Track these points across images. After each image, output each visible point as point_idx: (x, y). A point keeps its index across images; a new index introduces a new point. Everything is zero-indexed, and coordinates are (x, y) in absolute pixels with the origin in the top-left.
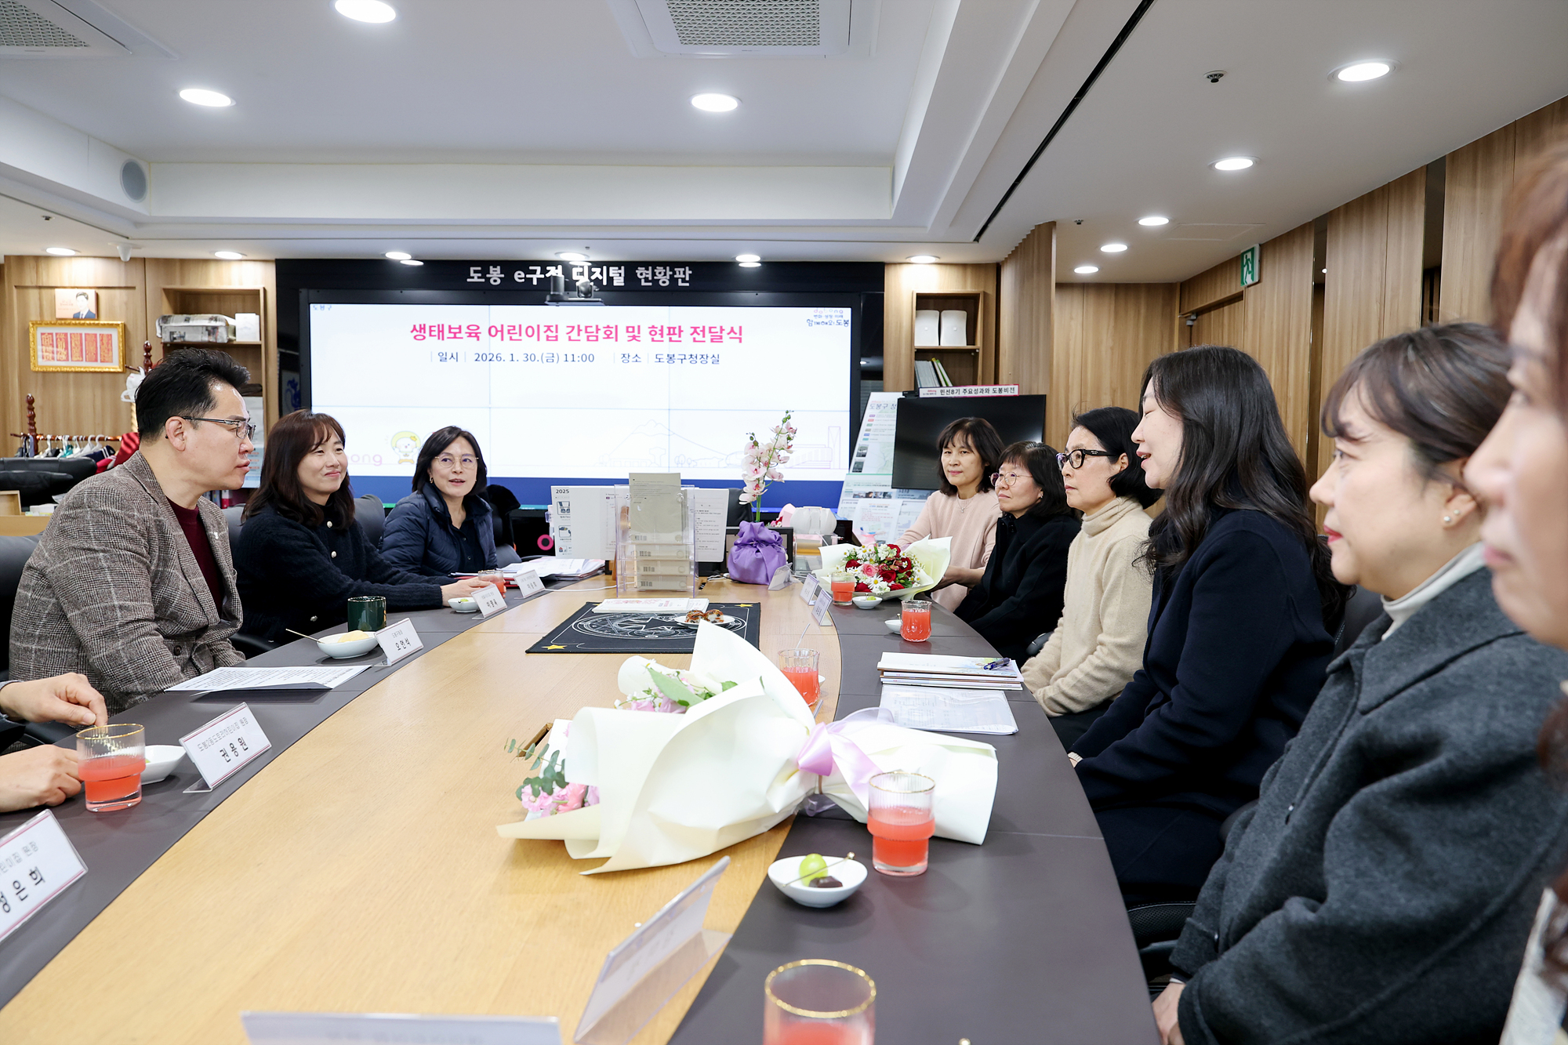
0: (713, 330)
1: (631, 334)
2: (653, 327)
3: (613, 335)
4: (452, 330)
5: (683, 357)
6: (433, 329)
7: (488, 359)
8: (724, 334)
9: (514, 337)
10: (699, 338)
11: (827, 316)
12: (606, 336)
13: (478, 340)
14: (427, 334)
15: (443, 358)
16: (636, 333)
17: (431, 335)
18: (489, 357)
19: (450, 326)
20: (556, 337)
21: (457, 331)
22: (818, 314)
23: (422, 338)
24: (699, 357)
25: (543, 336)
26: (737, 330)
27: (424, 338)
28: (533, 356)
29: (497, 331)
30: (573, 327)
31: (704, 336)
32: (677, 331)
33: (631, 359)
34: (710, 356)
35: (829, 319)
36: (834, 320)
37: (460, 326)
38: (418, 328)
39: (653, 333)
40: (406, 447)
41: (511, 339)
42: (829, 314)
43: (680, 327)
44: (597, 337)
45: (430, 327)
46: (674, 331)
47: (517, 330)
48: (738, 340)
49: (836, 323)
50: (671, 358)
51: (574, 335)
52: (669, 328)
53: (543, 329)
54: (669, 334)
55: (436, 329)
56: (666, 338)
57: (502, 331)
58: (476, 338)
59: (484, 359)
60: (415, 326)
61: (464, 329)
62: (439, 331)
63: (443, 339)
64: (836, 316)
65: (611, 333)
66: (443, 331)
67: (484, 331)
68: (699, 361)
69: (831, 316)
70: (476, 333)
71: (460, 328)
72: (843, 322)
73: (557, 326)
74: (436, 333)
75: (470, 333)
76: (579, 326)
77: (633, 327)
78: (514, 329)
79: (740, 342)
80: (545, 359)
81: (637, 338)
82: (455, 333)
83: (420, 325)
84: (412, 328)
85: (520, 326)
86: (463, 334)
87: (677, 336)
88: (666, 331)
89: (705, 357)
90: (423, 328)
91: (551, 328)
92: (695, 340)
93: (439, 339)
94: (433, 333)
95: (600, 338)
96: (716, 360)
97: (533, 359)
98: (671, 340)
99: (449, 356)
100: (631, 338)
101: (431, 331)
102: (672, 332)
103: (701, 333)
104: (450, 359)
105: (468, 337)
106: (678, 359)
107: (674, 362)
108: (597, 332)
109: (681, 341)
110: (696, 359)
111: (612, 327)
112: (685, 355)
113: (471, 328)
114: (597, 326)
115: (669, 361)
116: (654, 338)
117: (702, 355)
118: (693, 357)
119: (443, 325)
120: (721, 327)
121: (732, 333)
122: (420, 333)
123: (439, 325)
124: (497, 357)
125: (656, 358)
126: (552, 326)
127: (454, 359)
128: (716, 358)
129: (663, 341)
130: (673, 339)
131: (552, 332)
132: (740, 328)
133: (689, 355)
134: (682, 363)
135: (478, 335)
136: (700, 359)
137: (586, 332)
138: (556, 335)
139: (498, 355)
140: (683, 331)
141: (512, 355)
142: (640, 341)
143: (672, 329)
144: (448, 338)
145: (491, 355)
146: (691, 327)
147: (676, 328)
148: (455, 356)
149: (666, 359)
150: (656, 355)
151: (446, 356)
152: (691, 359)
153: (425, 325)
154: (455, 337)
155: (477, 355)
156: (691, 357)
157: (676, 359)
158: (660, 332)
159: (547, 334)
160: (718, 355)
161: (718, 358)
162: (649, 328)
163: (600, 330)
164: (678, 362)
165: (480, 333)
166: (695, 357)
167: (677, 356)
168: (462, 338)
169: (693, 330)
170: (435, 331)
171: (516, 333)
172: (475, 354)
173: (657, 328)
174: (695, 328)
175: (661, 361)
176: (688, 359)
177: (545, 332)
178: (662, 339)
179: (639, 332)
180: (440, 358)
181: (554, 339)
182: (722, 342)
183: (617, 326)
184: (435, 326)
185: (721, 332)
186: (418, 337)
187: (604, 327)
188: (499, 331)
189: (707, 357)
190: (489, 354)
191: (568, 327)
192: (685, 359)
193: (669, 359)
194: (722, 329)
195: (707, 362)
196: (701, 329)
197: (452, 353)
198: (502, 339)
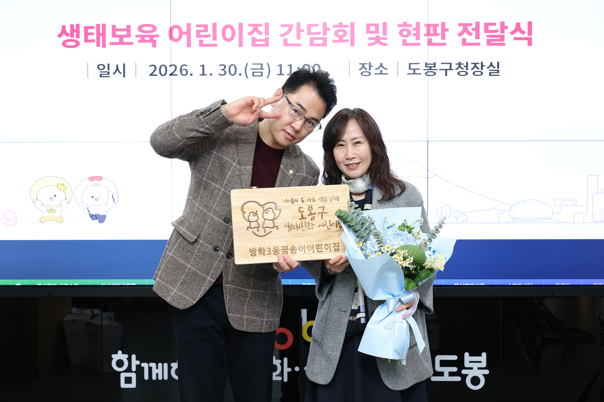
0: (491, 28)
1: (374, 35)
2: (405, 24)
3: (348, 37)
4: (118, 33)
5: (448, 67)
6: (90, 31)
7: (169, 72)
8: (507, 32)
9: (206, 41)
10: (471, 39)
12: (337, 39)
13: (154, 45)
14: (81, 39)
15: (104, 72)
16: (381, 34)
17: (86, 40)
18: (170, 70)
19: (114, 27)
20: (267, 41)
21: (125, 33)
23: (74, 44)
24: (471, 66)
25: (247, 39)
26: (524, 27)
27: (78, 44)
28: (233, 68)
29: (181, 33)
30: (290, 27)
31: (477, 37)
32: (439, 30)
33: (373, 71)
34: (487, 64)
37: (129, 27)
38: (68, 30)
39: (405, 33)
40: (51, 199)
41: (201, 44)
43: (443, 24)
44: (325, 40)
45: (86, 28)
46: (435, 30)
47: (210, 31)
48: (526, 42)
50: (430, 68)
51: (292, 38)
52: (428, 26)
53: (247, 29)
54: (428, 34)
55: (94, 31)
56: (424, 40)
57: (188, 33)
58: (151, 44)
59: (163, 72)
60: (64, 27)
61: (134, 31)
62: (98, 35)
63: (104, 46)
65: (345, 33)
66: (104, 34)
67: (162, 32)
68: (470, 72)
70: (152, 37)
71: (128, 29)
73: (267, 25)
74: (94, 37)
75: (143, 37)
76: (298, 25)
77: (377, 26)
78: (206, 30)
79: (530, 44)
80: (249, 73)
81: (383, 41)
82: (121, 37)
83: (72, 26)
84: (59, 31)
85: (215, 25)
86: (133, 38)
87: (440, 37)
88: (423, 30)
89: (479, 66)
90: (75, 29)
91: (259, 28)
92: (464, 43)
93: (98, 45)
94: (90, 37)
95: (329, 42)
96: (495, 70)
97: (233, 72)
98: (430, 43)
99: (113, 69)
100: (373, 41)
101: (86, 34)
102: (432, 32)
103: (474, 32)
104: (114, 73)
105: (139, 41)
106: (440, 70)
107: (435, 74)
108: (325, 33)
109: (444, 44)
110: (467, 69)
111: (347, 26)
112: (451, 64)
113: (144, 29)
114: (325, 24)
115: (428, 72)
116: (406, 40)
117: (475, 64)
118: (462, 66)
119: (104, 26)
120: (502, 24)
121: (518, 32)
122: (71, 37)
123: (98, 26)
124: (181, 70)
125: (410, 69)
126: (261, 25)
127: (121, 73)
128: (494, 67)
129: (419, 44)
130: (433, 42)
131: (260, 33)
132: (530, 24)
133: (456, 64)
134: (446, 75)
135: (155, 39)
136: (472, 69)
137: (309, 33)
138: (265, 38)
139: (184, 67)
140: (447, 30)
141: (203, 66)
142: (386, 45)
143: (432, 28)
144: (111, 44)
145: (173, 68)
146: (460, 25)
147: (437, 25)
148: (121, 69)
149: (424, 70)
150: (410, 64)
151: (109, 69)
152: (460, 70)
153: (78, 26)
154: (121, 43)
155: (153, 68)
156: (460, 67)
157: (438, 70)
158: (415, 32)
159: (253, 36)
160: (498, 63)
161: (498, 67)
162: (399, 26)
163: (329, 29)
164: (440, 74)
165: (157, 36)
166: (464, 66)
167: (439, 66)
168: (131, 43)
169: (461, 28)
170: (92, 34)
171: (209, 36)
172: (150, 66)
173: (410, 26)
174: (465, 26)
175: (416, 73)
176: (454, 70)
177: (250, 34)
178: (418, 42)
179: (385, 33)
180: (100, 72)
181: (264, 43)
182: (504, 44)
183: (353, 24)
184: (92, 28)
185: (502, 31)
186: (68, 44)
187: (334, 26)
188: (185, 33)
189: (482, 66)
190: (171, 66)
191: (282, 26)
192: (450, 69)
193: (428, 70)
194: (503, 27)
195: (482, 73)
196: (474, 26)
197: (117, 66)
198: (189, 45)
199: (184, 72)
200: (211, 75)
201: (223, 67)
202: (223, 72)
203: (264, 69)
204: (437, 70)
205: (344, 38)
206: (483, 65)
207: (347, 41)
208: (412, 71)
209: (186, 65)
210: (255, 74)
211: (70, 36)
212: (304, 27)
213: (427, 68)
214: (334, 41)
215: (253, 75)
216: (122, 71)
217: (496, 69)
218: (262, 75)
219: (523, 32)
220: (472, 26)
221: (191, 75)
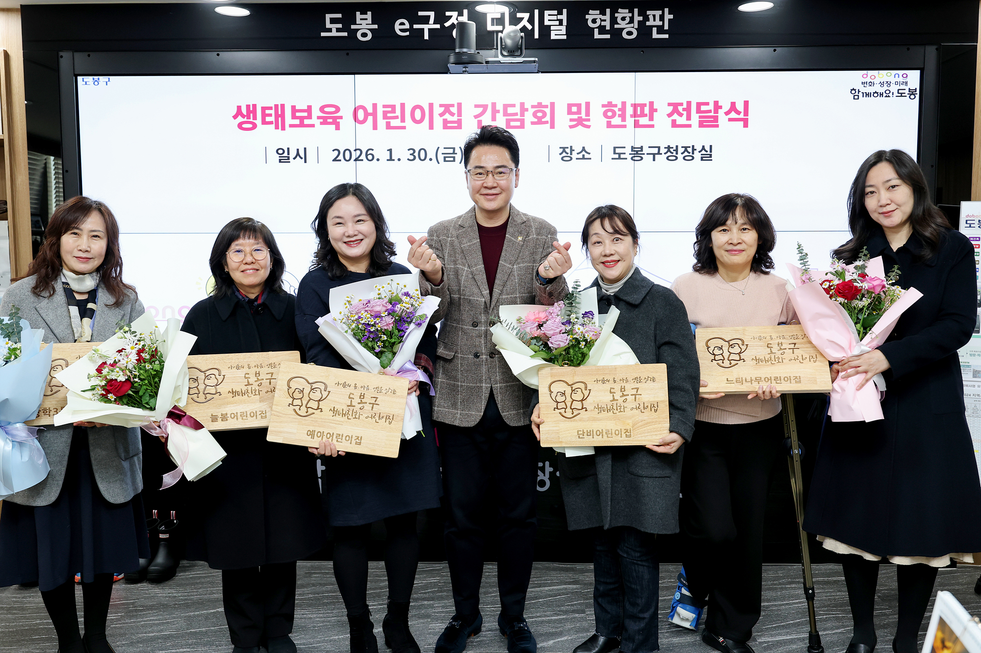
0: (703, 108)
1: (576, 117)
2: (610, 104)
3: (548, 118)
4: (298, 114)
5: (655, 151)
6: (267, 112)
7: (354, 158)
8: (721, 112)
9: (394, 123)
10: (682, 120)
11: (882, 84)
12: (536, 120)
13: (338, 128)
14: (258, 121)
15: (284, 157)
16: (583, 115)
17: (264, 122)
18: (355, 155)
19: (293, 107)
20: (459, 122)
21: (305, 114)
22: (868, 80)
23: (250, 126)
24: (681, 150)
25: (438, 121)
26: (740, 107)
27: (255, 126)
28: (422, 152)
29: (367, 114)
30: (485, 107)
32: (647, 110)
33: (574, 155)
34: (699, 148)
35: (885, 88)
36: (894, 88)
37: (310, 107)
38: (244, 111)
39: (610, 114)
41: (389, 126)
42: (885, 79)
43: (651, 104)
44: (522, 122)
45: (264, 109)
46: (642, 110)
47: (398, 112)
48: (742, 123)
49: (896, 94)
50: (637, 153)
51: (486, 118)
52: (635, 106)
53: (437, 110)
54: (635, 115)
55: (272, 112)
56: (630, 121)
57: (374, 114)
58: (334, 126)
59: (347, 157)
60: (239, 108)
61: (316, 112)
62: (277, 116)
63: (283, 129)
64: (896, 83)
65: (545, 114)
66: (283, 116)
67: (346, 113)
68: (680, 156)
69: (889, 84)
70: (335, 118)
71: (309, 109)
72: (907, 92)
73: (460, 105)
74: (272, 119)
75: (325, 118)
76: (494, 105)
77: (579, 106)
78: (394, 111)
79: (746, 125)
80: (441, 157)
81: (585, 123)
82: (302, 119)
83: (248, 106)
84: (235, 112)
85: (403, 106)
86: (314, 120)
87: (647, 118)
88: (629, 111)
89: (690, 150)
90: (252, 110)
91: (451, 109)
92: (674, 124)
93: (277, 128)
94: (268, 119)
95: (527, 123)
96: (707, 156)
97: (422, 157)
98: (637, 125)
99: (293, 154)
100: (574, 123)
101: (264, 115)
102: (639, 113)
103: (685, 113)
104: (294, 159)
105: (321, 123)
106: (647, 154)
107: (642, 158)
108: (522, 115)
109: (652, 126)
110: (677, 153)
111: (546, 107)
112: (659, 148)
113: (326, 109)
114: (522, 104)
115: (634, 157)
116: (611, 121)
117: (686, 148)
118: (672, 150)
119: (283, 106)
120: (716, 103)
121: (733, 112)
122: (247, 119)
123: (276, 106)
124: (367, 155)
125: (615, 153)
126: (453, 106)
127: (302, 158)
128: (707, 151)
129: (625, 126)
130: (641, 123)
131: (452, 114)
132: (746, 103)
133: (665, 148)
134: (654, 160)
135: (338, 120)
136: (682, 153)
137: (506, 114)
138: (458, 119)
139: (370, 152)
140: (656, 110)
141: (390, 150)
142: (589, 127)
143: (639, 108)
144: (291, 126)
145: (358, 152)
146: (669, 104)
147: (645, 105)
148: (302, 154)
149: (630, 154)
150: (615, 148)
151: (288, 154)
152: (669, 154)
153: (255, 106)
154: (302, 125)
155: (336, 153)
156: (669, 151)
157: (646, 154)
158: (620, 113)
159: (444, 117)
160: (711, 146)
161: (711, 151)
162: (603, 106)
163: (527, 110)
164: (648, 159)
165: (341, 118)
166: (674, 150)
167: (646, 150)
168: (313, 126)
169: (671, 108)
170: (270, 115)
171: (397, 117)
172: (333, 151)
173: (616, 106)
174: (675, 106)
175: (621, 157)
176: (663, 154)
177: (441, 115)
178: (623, 123)
179: (588, 113)
180: (280, 157)
181: (456, 125)
182: (717, 126)
183: (553, 104)
184: (270, 108)
185: (716, 111)
186: (244, 126)
187: (533, 107)
188: (370, 114)
189: (694, 150)
190: (355, 150)
191: (476, 106)
192: (659, 153)
193: (634, 154)
194: (717, 106)
195: (693, 158)
196: (685, 106)
197: (298, 150)
198: (375, 127)
199: (370, 157)
200: (399, 160)
201: (412, 152)
202: (412, 157)
203: (456, 154)
204: (644, 154)
205: (543, 120)
206: (695, 148)
207: (546, 122)
208: (617, 156)
209: (373, 150)
210: (447, 159)
211: (246, 117)
212: (499, 107)
213: (633, 153)
214: (533, 123)
215: (445, 161)
216: (303, 156)
217: (709, 153)
218: (454, 161)
219: (738, 113)
220: (683, 106)
221: (378, 160)
